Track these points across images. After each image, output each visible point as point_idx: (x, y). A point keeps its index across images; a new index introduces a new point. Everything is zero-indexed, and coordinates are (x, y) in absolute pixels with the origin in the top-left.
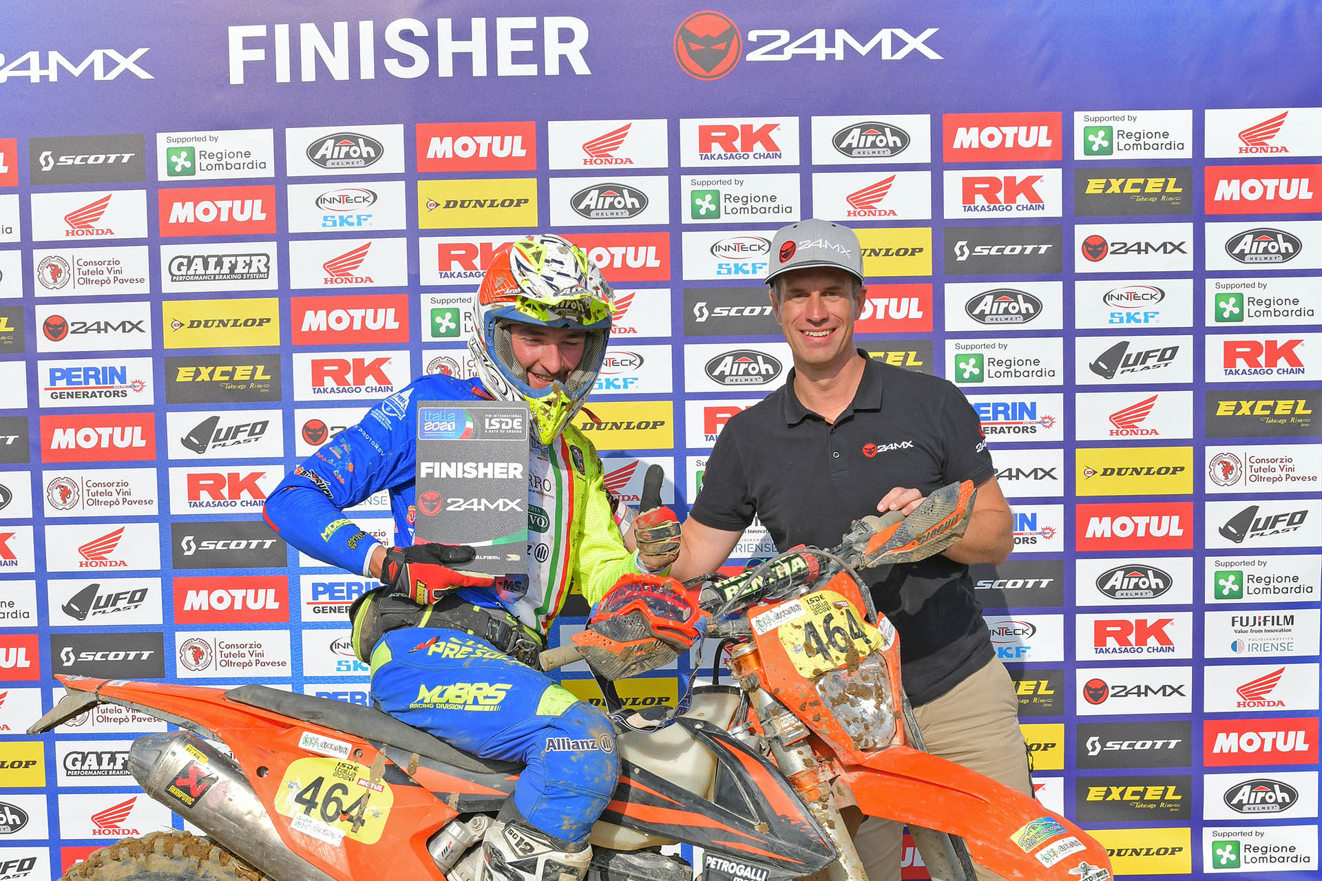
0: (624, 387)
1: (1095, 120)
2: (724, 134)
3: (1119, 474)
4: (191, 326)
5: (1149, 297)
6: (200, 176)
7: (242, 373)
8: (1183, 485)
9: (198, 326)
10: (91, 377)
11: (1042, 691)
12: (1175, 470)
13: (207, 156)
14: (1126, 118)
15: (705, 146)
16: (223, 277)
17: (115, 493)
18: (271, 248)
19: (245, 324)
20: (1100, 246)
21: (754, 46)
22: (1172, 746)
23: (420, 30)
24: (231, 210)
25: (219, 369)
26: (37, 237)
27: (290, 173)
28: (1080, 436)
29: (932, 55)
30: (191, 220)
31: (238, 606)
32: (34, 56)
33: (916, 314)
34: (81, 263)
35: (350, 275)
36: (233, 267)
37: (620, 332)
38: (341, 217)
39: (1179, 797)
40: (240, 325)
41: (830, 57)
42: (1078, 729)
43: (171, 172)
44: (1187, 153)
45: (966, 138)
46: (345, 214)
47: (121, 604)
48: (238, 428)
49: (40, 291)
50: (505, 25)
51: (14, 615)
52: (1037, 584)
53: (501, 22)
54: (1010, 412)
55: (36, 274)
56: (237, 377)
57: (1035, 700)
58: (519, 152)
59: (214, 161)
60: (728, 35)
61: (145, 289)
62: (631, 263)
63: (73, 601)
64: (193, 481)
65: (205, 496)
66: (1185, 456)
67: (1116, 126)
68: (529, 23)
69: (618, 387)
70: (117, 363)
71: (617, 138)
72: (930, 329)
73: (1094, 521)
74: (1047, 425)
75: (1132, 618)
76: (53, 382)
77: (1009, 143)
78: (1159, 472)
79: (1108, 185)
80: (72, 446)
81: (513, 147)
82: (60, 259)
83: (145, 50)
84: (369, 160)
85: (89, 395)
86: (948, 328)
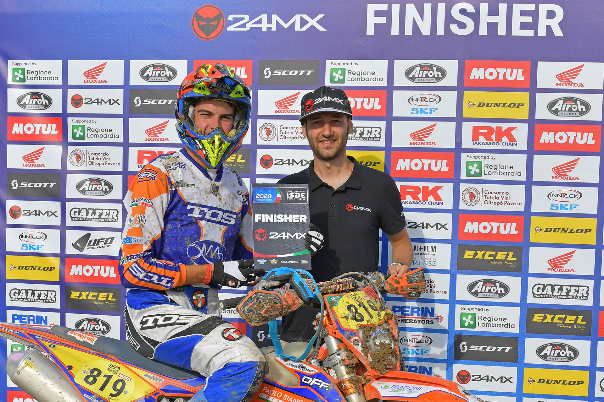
0: (570, 210)
16: (356, 139)
19: (366, 164)
23: (471, 9)
26: (260, 113)
27: (395, 84)
32: (264, 17)
34: (282, 127)
35: (424, 141)
36: (362, 134)
37: (570, 179)
38: (421, 109)
49: (260, 142)
50: (517, 8)
53: (515, 6)
55: (258, 132)
58: (521, 78)
62: (579, 141)
68: (531, 7)
71: (575, 72)
81: (518, 75)
82: (271, 125)
83: (323, 15)
84: (438, 79)
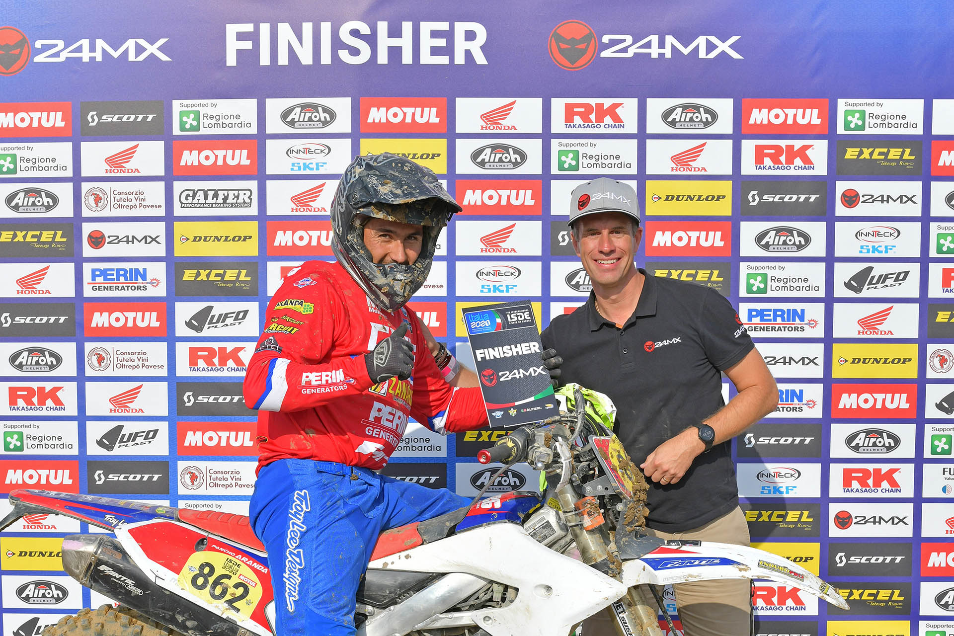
0: (506, 292)
1: (853, 105)
2: (583, 110)
3: (864, 362)
4: (195, 240)
5: (889, 234)
6: (203, 132)
7: (230, 275)
8: (910, 371)
9: (200, 240)
10: (122, 275)
11: (804, 519)
12: (905, 361)
13: (208, 117)
14: (875, 104)
15: (569, 118)
16: (218, 206)
17: (136, 360)
18: (253, 185)
19: (234, 240)
20: (854, 197)
21: (607, 46)
22: (897, 561)
23: (365, 29)
24: (225, 157)
25: (214, 272)
26: (84, 174)
27: (269, 131)
28: (836, 334)
29: (735, 55)
30: (196, 163)
31: (223, 443)
32: (85, 43)
33: (719, 243)
34: (116, 193)
35: (310, 206)
36: (226, 198)
37: (504, 251)
38: (305, 164)
39: (902, 598)
40: (230, 241)
41: (662, 55)
42: (830, 547)
43: (182, 128)
44: (919, 131)
45: (758, 116)
46: (308, 162)
47: (139, 440)
48: (226, 314)
49: (86, 213)
50: (426, 27)
51: (62, 446)
52: (802, 441)
53: (422, 24)
54: (786, 316)
55: (83, 200)
56: (226, 278)
57: (799, 525)
58: (435, 120)
59: (214, 121)
60: (587, 39)
61: (161, 212)
62: (514, 202)
63: (104, 437)
64: (193, 353)
65: (201, 363)
66: (912, 351)
67: (868, 110)
68: (444, 26)
69: (502, 291)
70: (140, 266)
71: (505, 111)
72: (728, 253)
73: (845, 396)
74: (813, 326)
75: (871, 467)
76: (94, 279)
77: (790, 121)
78: (893, 362)
79: (861, 153)
80: (106, 325)
82: (101, 189)
83: (166, 40)
84: (325, 123)
85: (120, 289)
86: (743, 253)
